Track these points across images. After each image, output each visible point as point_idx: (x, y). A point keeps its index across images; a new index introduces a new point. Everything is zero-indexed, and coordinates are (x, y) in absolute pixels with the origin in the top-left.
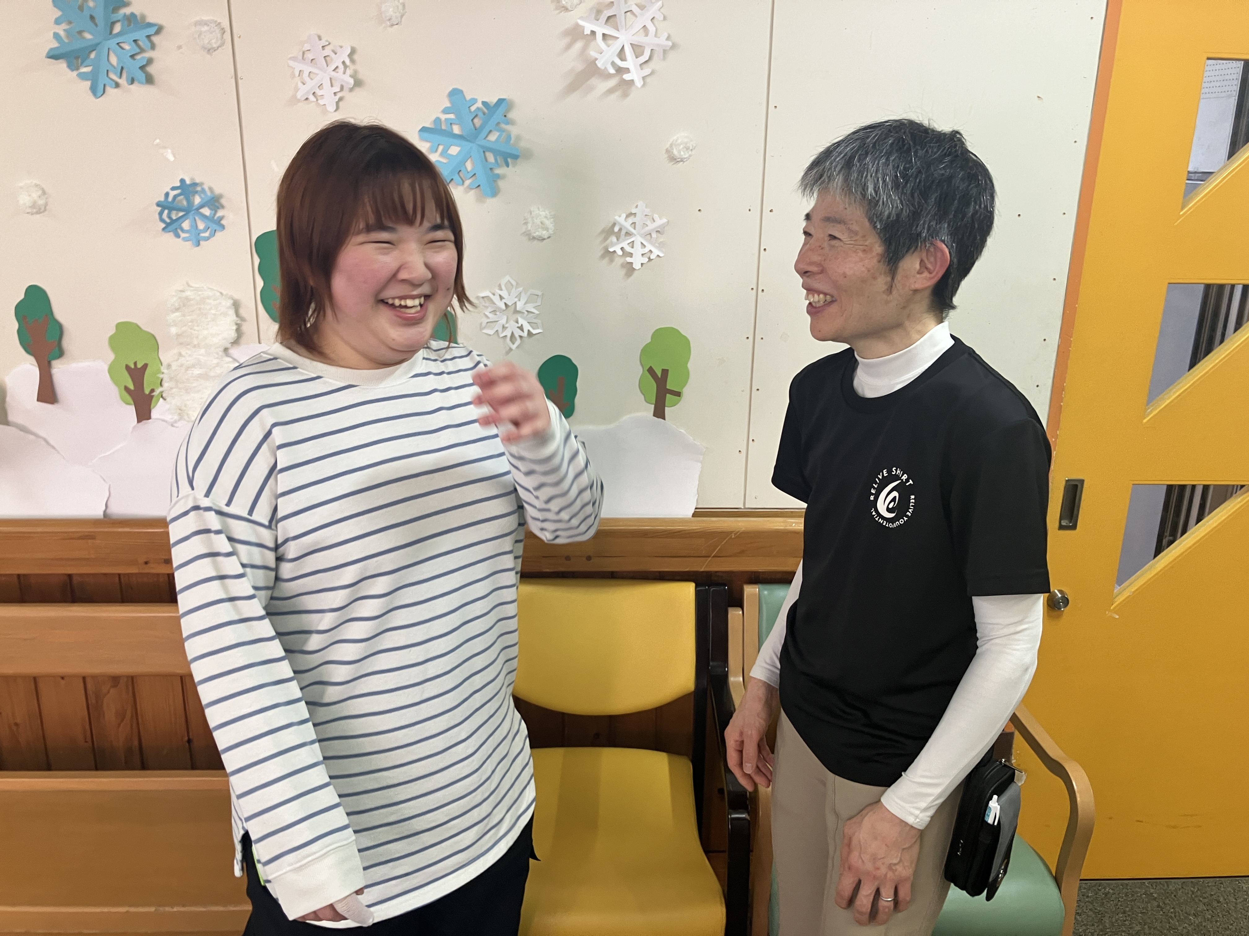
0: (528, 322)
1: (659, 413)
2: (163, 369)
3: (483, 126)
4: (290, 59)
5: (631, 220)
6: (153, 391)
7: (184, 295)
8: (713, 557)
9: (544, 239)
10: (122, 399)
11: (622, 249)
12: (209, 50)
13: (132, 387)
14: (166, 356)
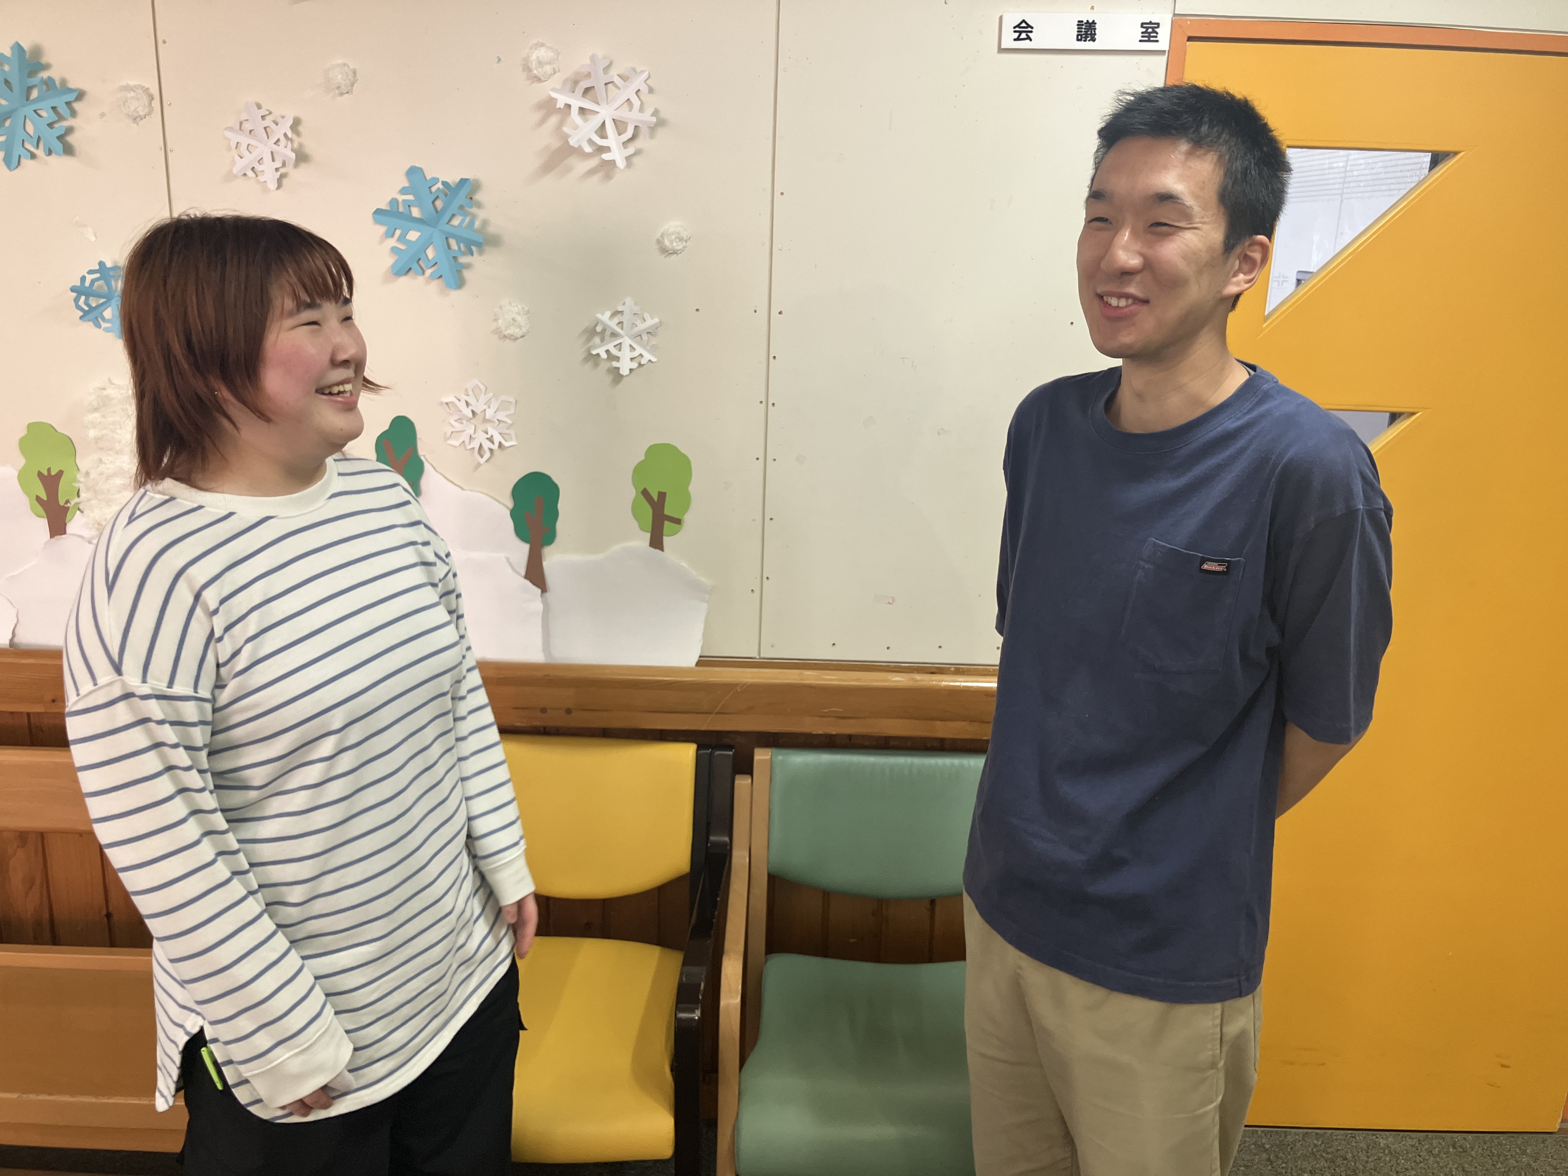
0: (500, 433)
1: (657, 542)
2: (80, 477)
3: (444, 209)
4: (228, 129)
5: (616, 320)
6: (67, 502)
7: (105, 393)
8: (716, 713)
9: (517, 339)
10: (33, 509)
11: (607, 351)
12: (135, 119)
13: (44, 497)
14: (84, 462)
